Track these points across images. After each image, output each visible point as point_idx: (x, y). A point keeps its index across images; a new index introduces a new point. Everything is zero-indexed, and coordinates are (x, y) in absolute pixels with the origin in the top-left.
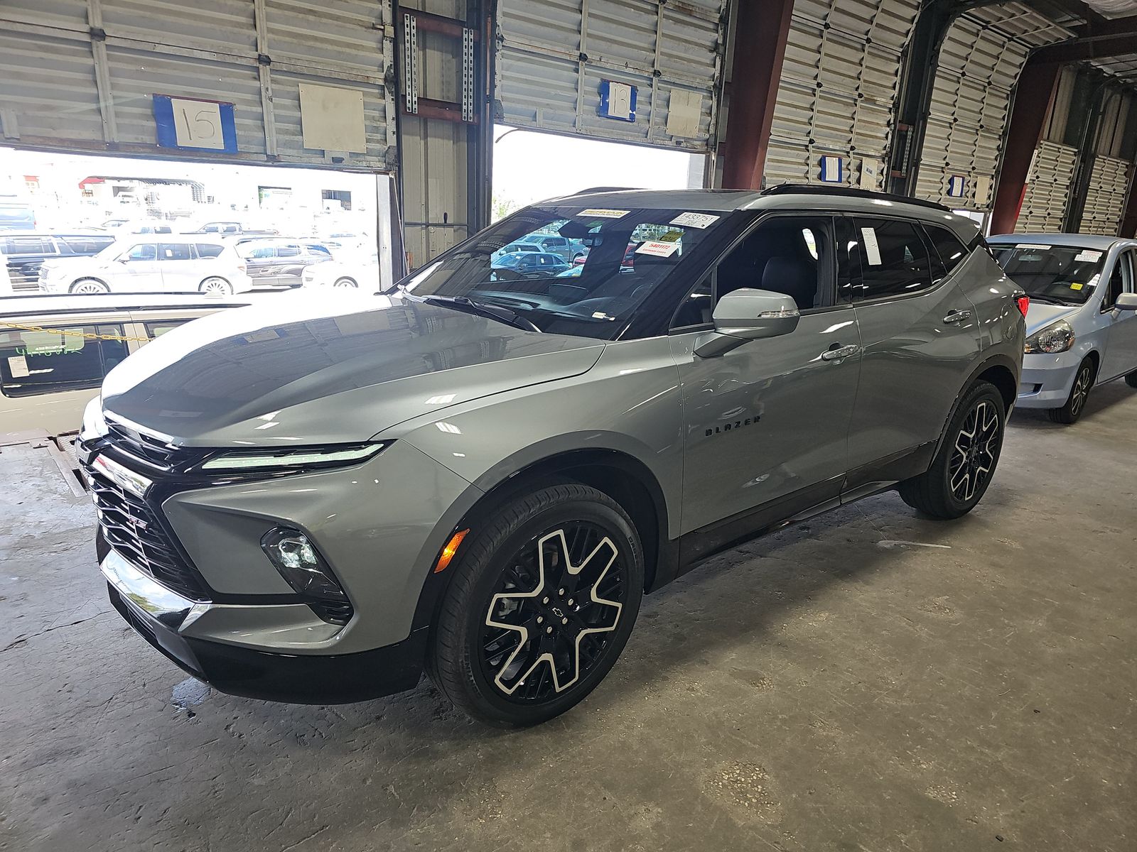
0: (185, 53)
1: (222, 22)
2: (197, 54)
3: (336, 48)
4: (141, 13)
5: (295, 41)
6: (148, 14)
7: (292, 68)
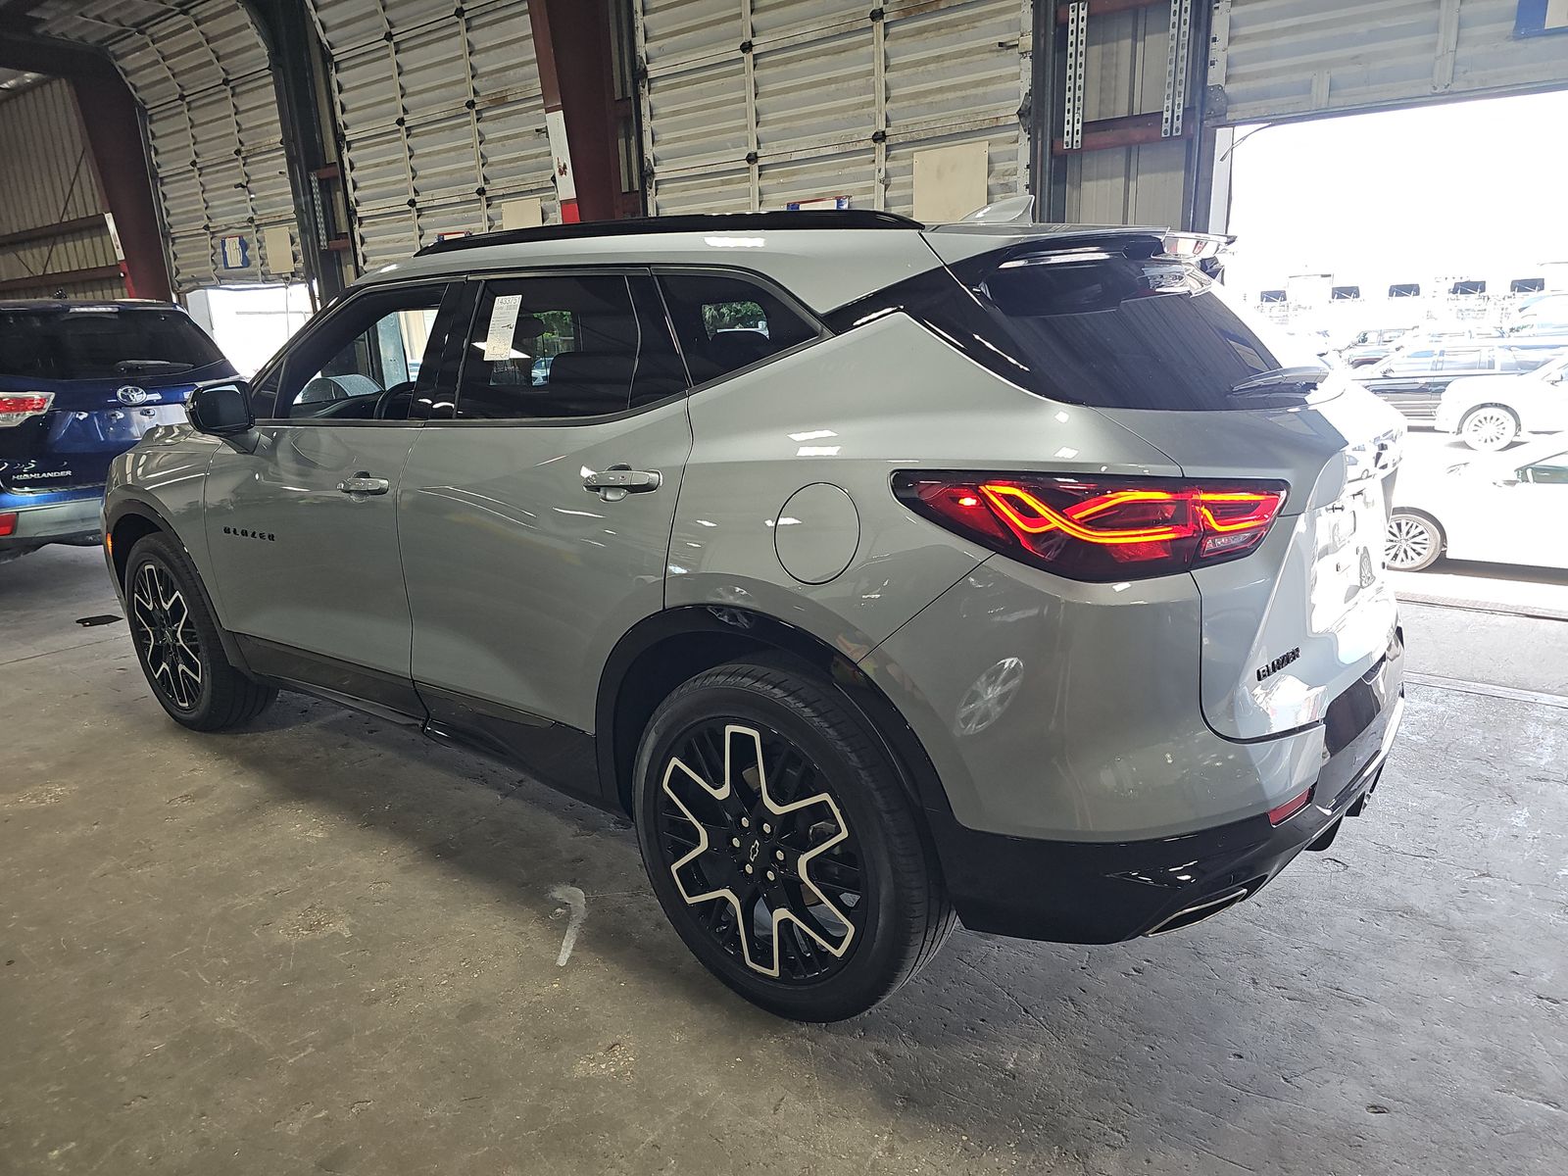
0: (813, 154)
1: (843, 109)
2: (824, 152)
3: (959, 94)
4: (782, 125)
5: (913, 102)
6: (787, 125)
7: (909, 137)
